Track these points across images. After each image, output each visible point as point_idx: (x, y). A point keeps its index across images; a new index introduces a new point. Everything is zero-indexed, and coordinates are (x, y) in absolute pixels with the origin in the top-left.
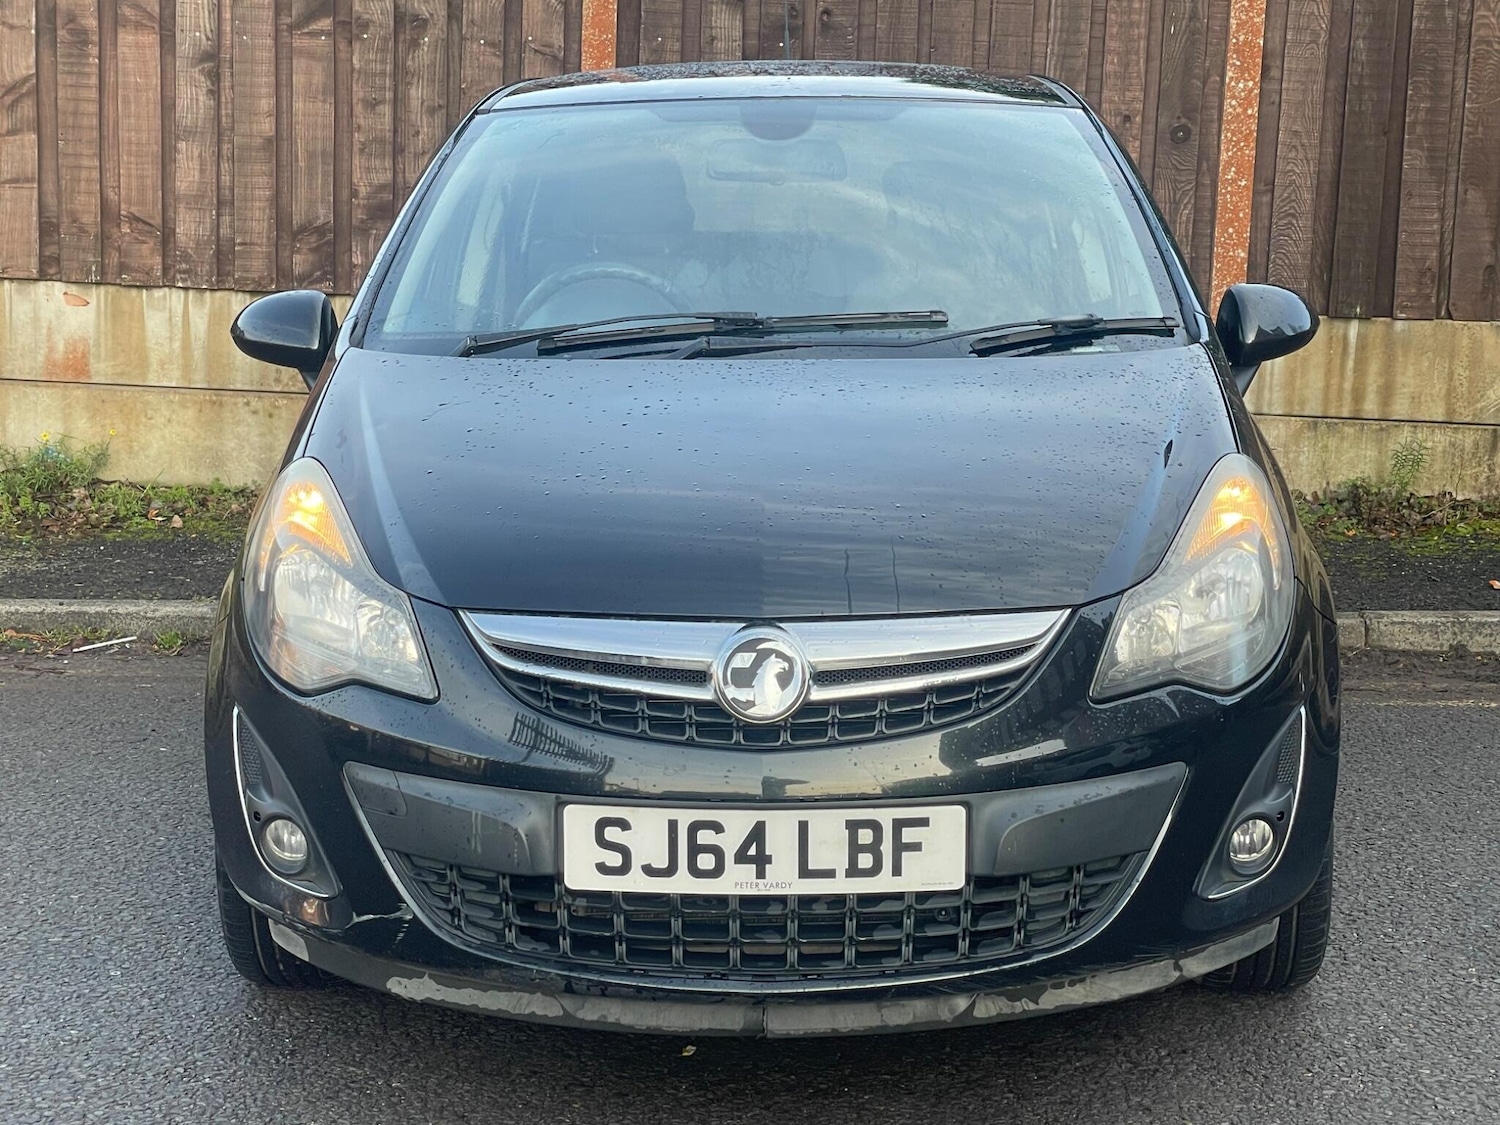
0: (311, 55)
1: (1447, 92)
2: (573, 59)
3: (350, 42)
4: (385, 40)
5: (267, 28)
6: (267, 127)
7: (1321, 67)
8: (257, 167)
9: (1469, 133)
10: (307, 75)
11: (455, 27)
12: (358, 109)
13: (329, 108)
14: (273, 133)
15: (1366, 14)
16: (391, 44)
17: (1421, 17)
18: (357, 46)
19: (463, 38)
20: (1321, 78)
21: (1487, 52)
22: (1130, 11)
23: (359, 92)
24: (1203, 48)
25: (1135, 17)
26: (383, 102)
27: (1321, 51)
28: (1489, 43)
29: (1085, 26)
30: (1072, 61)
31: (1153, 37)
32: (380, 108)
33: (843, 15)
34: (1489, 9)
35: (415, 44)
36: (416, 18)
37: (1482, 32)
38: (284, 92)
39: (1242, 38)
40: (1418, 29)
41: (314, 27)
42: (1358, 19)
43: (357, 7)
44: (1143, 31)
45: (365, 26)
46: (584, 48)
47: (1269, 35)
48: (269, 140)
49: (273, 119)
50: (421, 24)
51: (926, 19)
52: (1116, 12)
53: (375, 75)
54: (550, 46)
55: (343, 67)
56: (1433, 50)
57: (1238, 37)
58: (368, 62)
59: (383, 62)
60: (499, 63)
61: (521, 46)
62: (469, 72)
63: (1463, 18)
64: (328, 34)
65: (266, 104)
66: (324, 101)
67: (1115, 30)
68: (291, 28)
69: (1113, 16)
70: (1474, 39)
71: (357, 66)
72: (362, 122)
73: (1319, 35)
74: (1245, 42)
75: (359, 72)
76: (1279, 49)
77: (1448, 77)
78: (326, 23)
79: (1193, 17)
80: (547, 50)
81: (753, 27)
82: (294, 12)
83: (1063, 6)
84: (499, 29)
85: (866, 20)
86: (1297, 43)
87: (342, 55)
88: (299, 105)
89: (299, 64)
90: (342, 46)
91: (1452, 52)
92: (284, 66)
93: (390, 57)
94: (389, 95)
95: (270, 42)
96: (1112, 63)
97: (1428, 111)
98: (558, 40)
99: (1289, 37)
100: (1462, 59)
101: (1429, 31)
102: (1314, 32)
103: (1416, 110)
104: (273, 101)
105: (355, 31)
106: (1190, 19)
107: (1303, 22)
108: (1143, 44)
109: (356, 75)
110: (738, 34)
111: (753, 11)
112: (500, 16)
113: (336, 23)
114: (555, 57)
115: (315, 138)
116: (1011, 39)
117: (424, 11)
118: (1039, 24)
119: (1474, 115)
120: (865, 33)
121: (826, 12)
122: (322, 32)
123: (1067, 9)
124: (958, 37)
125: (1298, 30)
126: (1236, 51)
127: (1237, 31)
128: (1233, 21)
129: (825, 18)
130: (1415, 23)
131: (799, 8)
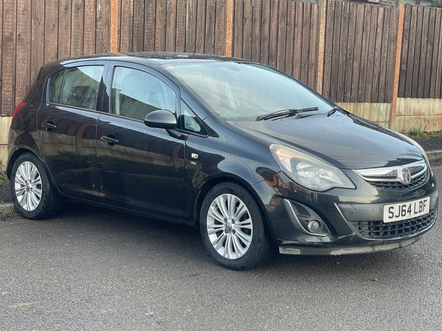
15: (136, 40)
22: (89, 38)
27: (127, 49)
28: (158, 48)
30: (77, 50)
33: (23, 36)
34: (158, 40)
37: (157, 45)
39: (113, 45)
52: (86, 38)
63: (153, 42)
67: (86, 42)
69: (85, 39)
70: (156, 47)
73: (127, 45)
79: (102, 39)
83: (74, 36)
86: (123, 47)
96: (85, 51)
99: (121, 45)
101: (148, 45)
107: (124, 42)
116: (63, 44)
121: (19, 35)
123: (75, 37)
126: (112, 48)
128: (111, 41)
130: (145, 43)
131: (12, 33)
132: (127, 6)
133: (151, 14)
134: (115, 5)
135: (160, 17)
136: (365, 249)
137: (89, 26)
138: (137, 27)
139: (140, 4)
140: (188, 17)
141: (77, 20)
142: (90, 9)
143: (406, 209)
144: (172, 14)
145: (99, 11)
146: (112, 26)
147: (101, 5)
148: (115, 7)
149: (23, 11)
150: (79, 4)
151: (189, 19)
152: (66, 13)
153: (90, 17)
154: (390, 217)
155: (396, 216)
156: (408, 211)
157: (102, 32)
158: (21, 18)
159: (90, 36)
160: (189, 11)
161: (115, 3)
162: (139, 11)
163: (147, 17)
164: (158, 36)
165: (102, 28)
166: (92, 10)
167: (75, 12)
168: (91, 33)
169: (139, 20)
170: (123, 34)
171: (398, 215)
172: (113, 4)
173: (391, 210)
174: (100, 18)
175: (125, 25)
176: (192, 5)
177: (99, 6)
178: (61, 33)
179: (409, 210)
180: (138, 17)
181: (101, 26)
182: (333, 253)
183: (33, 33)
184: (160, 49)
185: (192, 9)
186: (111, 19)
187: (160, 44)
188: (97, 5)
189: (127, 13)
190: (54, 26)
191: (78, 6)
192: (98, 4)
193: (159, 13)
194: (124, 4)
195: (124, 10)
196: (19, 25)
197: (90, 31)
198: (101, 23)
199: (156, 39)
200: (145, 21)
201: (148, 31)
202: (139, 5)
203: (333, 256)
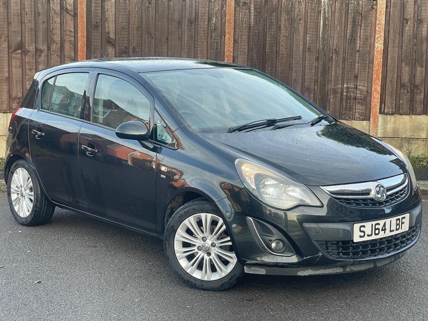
0: (16, 58)
1: (275, 66)
2: (76, 59)
3: (25, 56)
4: (33, 55)
5: (6, 52)
6: (6, 75)
7: (246, 60)
8: (4, 84)
9: (280, 75)
10: (16, 63)
11: (49, 52)
12: (27, 70)
13: (21, 70)
14: (8, 76)
15: (256, 48)
16: (35, 56)
17: (268, 49)
18: (27, 56)
19: (51, 54)
20: (246, 63)
21: (283, 57)
22: (203, 47)
23: (27, 67)
24: (219, 56)
25: (204, 49)
26: (33, 69)
27: (246, 57)
28: (283, 55)
29: (193, 51)
31: (208, 53)
32: (32, 70)
33: (138, 49)
34: (283, 47)
35: (40, 56)
36: (40, 50)
37: (282, 52)
38: (10, 67)
39: (228, 54)
40: (267, 51)
41: (17, 52)
42: (254, 49)
43: (27, 47)
44: (206, 52)
45: (29, 52)
46: (79, 56)
47: (234, 53)
48: (7, 78)
49: (8, 73)
50: (42, 51)
51: (156, 50)
52: (199, 48)
53: (31, 63)
54: (71, 56)
55: (24, 61)
56: (271, 56)
57: (227, 54)
58: (29, 60)
59: (33, 60)
60: (59, 60)
61: (64, 56)
62: (53, 62)
63: (278, 49)
64: (20, 54)
65: (6, 70)
66: (19, 69)
67: (199, 52)
68: (12, 52)
69: (199, 49)
70: (280, 54)
71: (27, 61)
72: (28, 73)
74: (228, 55)
75: (27, 62)
76: (237, 56)
77: (275, 62)
78: (20, 51)
79: (217, 49)
80: (71, 57)
81: (117, 51)
82: (12, 49)
84: (59, 52)
85: (143, 50)
86: (241, 55)
87: (24, 58)
88: (14, 70)
89: (13, 60)
90: (24, 56)
91: (275, 57)
92: (10, 61)
93: (34, 59)
94: (34, 67)
95: (7, 56)
97: (271, 70)
98: (73, 55)
99: (239, 53)
100: (278, 58)
101: (270, 52)
102: (244, 52)
103: (268, 70)
104: (8, 69)
105: (26, 53)
106: (216, 49)
107: (242, 50)
108: (206, 55)
109: (27, 63)
110: (114, 53)
111: (117, 48)
112: (59, 50)
113: (22, 51)
114: (72, 59)
115: (17, 77)
116: (176, 54)
117: (42, 48)
118: (182, 51)
119: (281, 71)
120: (143, 53)
121: (134, 48)
122: (19, 53)
123: (188, 47)
124: (164, 53)
125: (240, 52)
126: (227, 56)
127: (227, 52)
128: (226, 50)
129: (134, 49)
130: (267, 50)
131: (128, 47)
132: (245, 17)
133: (274, 23)
134: (230, 17)
135: (286, 25)
136: (335, 270)
137: (203, 37)
138: (258, 36)
139: (261, 14)
140: (323, 23)
141: (190, 33)
142: (204, 22)
143: (380, 227)
144: (301, 21)
145: (213, 24)
146: (227, 36)
147: (216, 18)
148: (230, 19)
149: (137, 28)
150: (192, 18)
151: (323, 25)
152: (179, 27)
153: (204, 30)
154: (361, 237)
155: (368, 235)
156: (382, 230)
157: (217, 42)
158: (135, 34)
159: (204, 46)
160: (324, 17)
161: (230, 15)
162: (260, 21)
163: (269, 26)
164: (283, 44)
165: (217, 38)
166: (206, 23)
167: (188, 26)
168: (204, 43)
169: (259, 29)
170: (241, 42)
171: (370, 234)
172: (228, 16)
173: (362, 229)
174: (215, 29)
175: (243, 34)
176: (328, 10)
177: (214, 19)
178: (174, 44)
179: (384, 228)
180: (259, 27)
181: (216, 37)
182: (301, 273)
183: (147, 46)
184: (285, 55)
185: (328, 14)
186: (226, 30)
187: (286, 51)
188: (212, 19)
189: (245, 24)
190: (167, 39)
191: (191, 21)
192: (213, 17)
193: (285, 21)
194: (242, 15)
195: (242, 21)
196: (133, 40)
197: (204, 42)
198: (216, 34)
199: (280, 46)
200: (267, 30)
201: (270, 39)
202: (259, 15)
203: (301, 276)
